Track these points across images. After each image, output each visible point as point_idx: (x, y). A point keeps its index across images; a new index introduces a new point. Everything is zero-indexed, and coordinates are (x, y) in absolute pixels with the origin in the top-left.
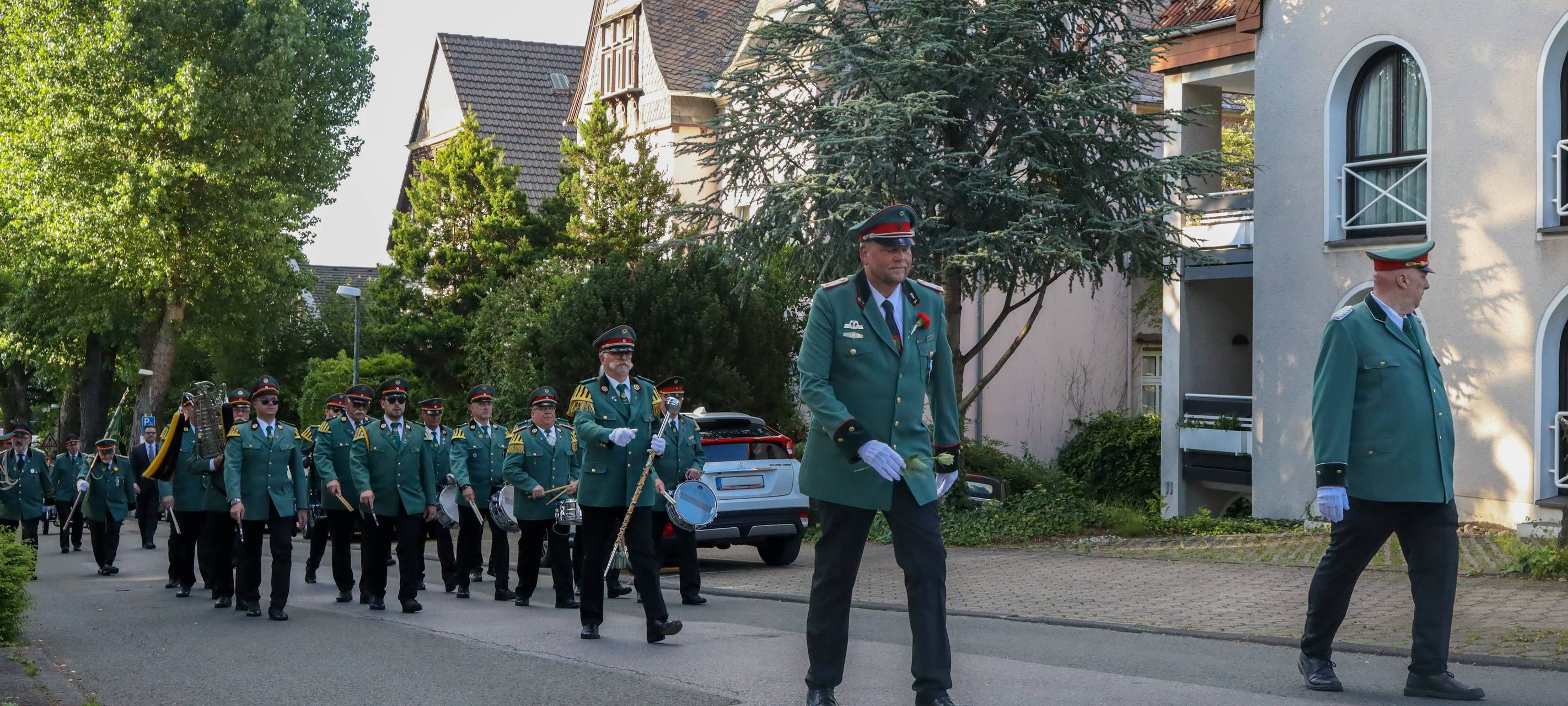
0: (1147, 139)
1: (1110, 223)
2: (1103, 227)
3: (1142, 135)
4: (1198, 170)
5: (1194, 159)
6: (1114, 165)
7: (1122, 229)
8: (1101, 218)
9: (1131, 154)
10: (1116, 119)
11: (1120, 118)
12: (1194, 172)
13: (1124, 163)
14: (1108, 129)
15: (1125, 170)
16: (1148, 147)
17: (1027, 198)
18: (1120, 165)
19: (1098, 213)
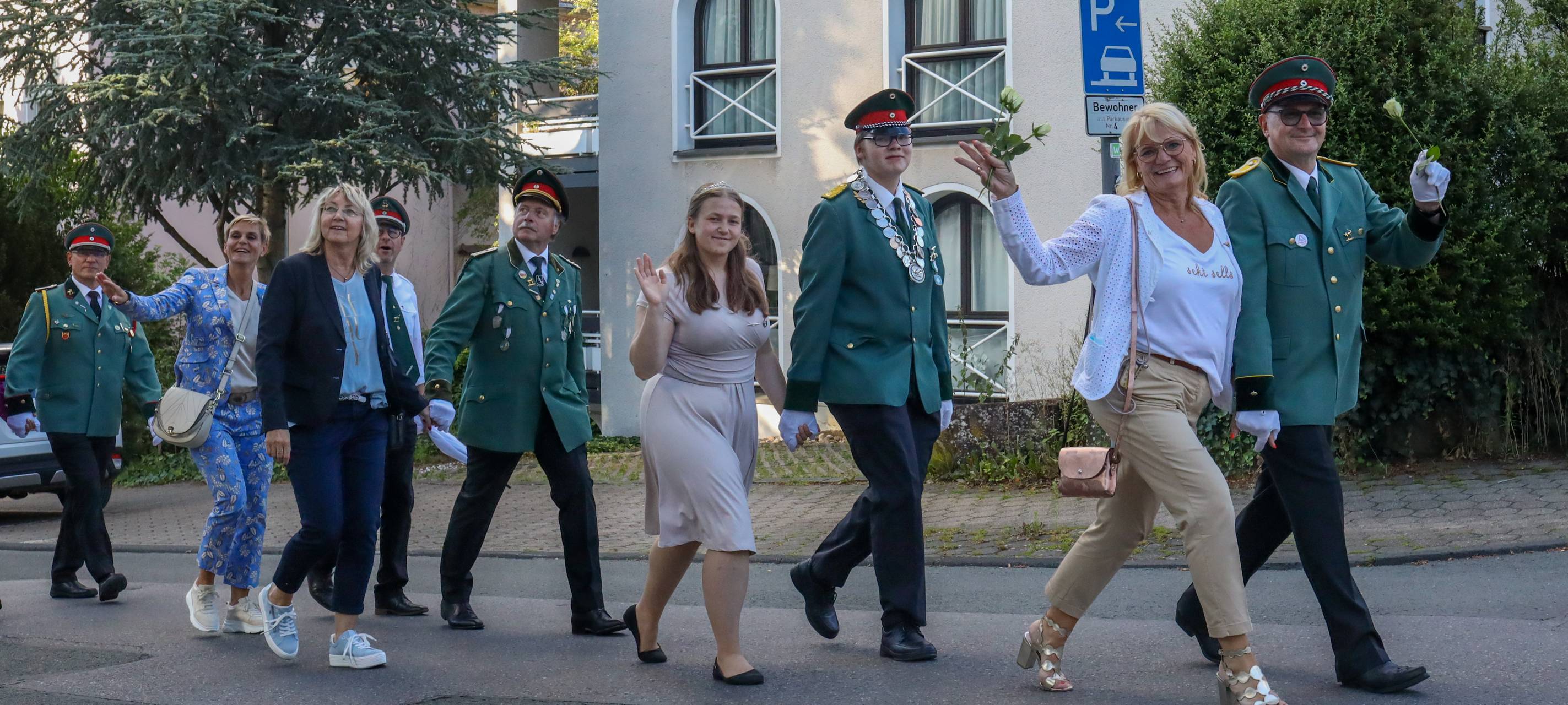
0: (487, 41)
1: (453, 132)
2: (447, 135)
3: (484, 39)
4: (543, 76)
5: (543, 65)
6: (453, 68)
7: (467, 138)
8: (443, 126)
9: (470, 58)
10: (457, 21)
11: (461, 21)
12: (540, 78)
13: (463, 68)
14: (448, 30)
15: (463, 73)
16: (490, 50)
17: (365, 104)
18: (457, 68)
19: (441, 121)
